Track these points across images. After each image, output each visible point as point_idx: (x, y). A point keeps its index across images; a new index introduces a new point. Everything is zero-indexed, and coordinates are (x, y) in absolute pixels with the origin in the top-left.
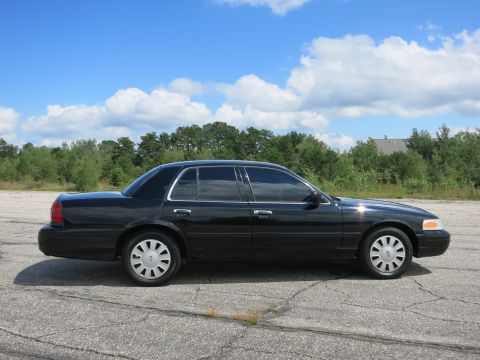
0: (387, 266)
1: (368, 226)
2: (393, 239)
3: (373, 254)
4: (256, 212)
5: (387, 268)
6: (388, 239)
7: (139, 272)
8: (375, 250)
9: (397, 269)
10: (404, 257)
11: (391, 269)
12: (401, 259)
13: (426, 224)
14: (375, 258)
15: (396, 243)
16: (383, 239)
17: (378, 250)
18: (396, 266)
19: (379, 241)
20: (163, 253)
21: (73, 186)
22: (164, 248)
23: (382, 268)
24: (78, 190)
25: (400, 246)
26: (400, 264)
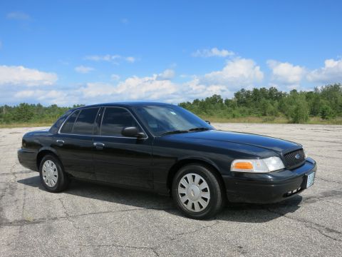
0: (193, 205)
1: (173, 162)
2: (198, 177)
3: (181, 190)
4: (95, 144)
5: (193, 207)
6: (194, 177)
7: (45, 181)
8: (182, 186)
9: (202, 209)
10: (209, 198)
11: (197, 209)
12: (206, 199)
13: (237, 165)
14: (183, 195)
15: (201, 182)
16: (189, 176)
17: (184, 187)
18: (201, 207)
19: (186, 178)
20: (55, 170)
21: (291, 119)
22: (55, 166)
23: (189, 207)
24: (294, 122)
25: (205, 185)
26: (205, 205)
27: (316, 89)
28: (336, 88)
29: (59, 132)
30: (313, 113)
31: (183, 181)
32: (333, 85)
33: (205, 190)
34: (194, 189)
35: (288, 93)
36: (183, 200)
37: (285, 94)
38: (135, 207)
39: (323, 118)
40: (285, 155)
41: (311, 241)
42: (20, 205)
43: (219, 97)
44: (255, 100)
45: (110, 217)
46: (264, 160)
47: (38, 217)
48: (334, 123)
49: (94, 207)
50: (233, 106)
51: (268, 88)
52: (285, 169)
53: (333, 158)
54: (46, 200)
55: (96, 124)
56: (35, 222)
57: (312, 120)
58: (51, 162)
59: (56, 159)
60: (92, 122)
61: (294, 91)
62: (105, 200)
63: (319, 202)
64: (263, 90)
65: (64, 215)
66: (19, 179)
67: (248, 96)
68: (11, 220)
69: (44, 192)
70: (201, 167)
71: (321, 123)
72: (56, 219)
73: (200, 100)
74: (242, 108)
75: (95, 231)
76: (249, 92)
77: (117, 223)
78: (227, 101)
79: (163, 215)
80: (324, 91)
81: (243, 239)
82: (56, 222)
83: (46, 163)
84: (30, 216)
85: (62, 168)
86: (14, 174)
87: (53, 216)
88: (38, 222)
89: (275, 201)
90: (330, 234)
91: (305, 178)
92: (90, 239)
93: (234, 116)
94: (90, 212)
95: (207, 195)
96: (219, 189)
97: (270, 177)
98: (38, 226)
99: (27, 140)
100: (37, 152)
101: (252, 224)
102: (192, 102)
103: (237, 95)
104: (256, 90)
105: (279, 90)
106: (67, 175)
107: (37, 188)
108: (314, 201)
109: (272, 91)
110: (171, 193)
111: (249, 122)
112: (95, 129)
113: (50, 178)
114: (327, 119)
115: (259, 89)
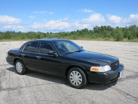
0: (75, 83)
2: (78, 73)
3: (71, 77)
4: (37, 57)
5: (75, 84)
6: (76, 72)
7: (17, 70)
8: (71, 75)
9: (79, 85)
10: (81, 81)
11: (77, 85)
12: (80, 81)
13: (93, 69)
14: (72, 79)
15: (79, 74)
16: (74, 72)
17: (72, 76)
18: (79, 84)
19: (73, 73)
20: (21, 66)
21: (116, 40)
22: (21, 65)
23: (74, 84)
24: (117, 41)
25: (80, 76)
26: (80, 83)
27: (126, 27)
28: (134, 26)
29: (23, 51)
30: (125, 37)
31: (71, 74)
32: (133, 25)
33: (80, 78)
34: (76, 77)
35: (115, 28)
36: (72, 81)
37: (114, 28)
38: (53, 82)
39: (129, 39)
40: (111, 64)
41: (120, 99)
42: (8, 80)
43: (87, 29)
44: (102, 31)
45: (43, 87)
46: (103, 67)
47: (15, 86)
48: (133, 42)
49: (37, 82)
50: (93, 33)
51: (107, 26)
52: (111, 70)
53: (131, 59)
54: (18, 78)
55: (37, 48)
56: (14, 89)
57: (124, 40)
58: (19, 63)
59: (21, 62)
60: (36, 47)
61: (118, 27)
62: (41, 79)
63: (124, 81)
64: (105, 27)
65: (25, 86)
66: (7, 68)
67: (99, 29)
68: (5, 88)
69: (17, 75)
70: (79, 69)
71: (128, 41)
72: (22, 87)
73: (79, 30)
74: (96, 34)
75: (38, 94)
76: (99, 27)
77: (46, 90)
78: (90, 31)
79: (64, 86)
80: (130, 27)
81: (94, 98)
82: (22, 89)
83: (18, 63)
84: (12, 86)
85: (24, 65)
86: (5, 65)
87: (21, 86)
88: (15, 89)
89: (107, 83)
90: (128, 96)
91: (119, 73)
92: (35, 97)
93: (93, 38)
94: (35, 84)
95: (81, 80)
96: (85, 78)
97: (105, 74)
98: (15, 91)
99: (10, 52)
100: (14, 59)
101: (98, 91)
102: (76, 31)
103: (94, 28)
104: (102, 27)
105: (111, 27)
106: (26, 68)
107: (14, 72)
108: (123, 81)
109: (109, 27)
110: (67, 77)
111: (99, 40)
112: (37, 49)
113: (19, 69)
114: (130, 39)
115: (103, 26)
